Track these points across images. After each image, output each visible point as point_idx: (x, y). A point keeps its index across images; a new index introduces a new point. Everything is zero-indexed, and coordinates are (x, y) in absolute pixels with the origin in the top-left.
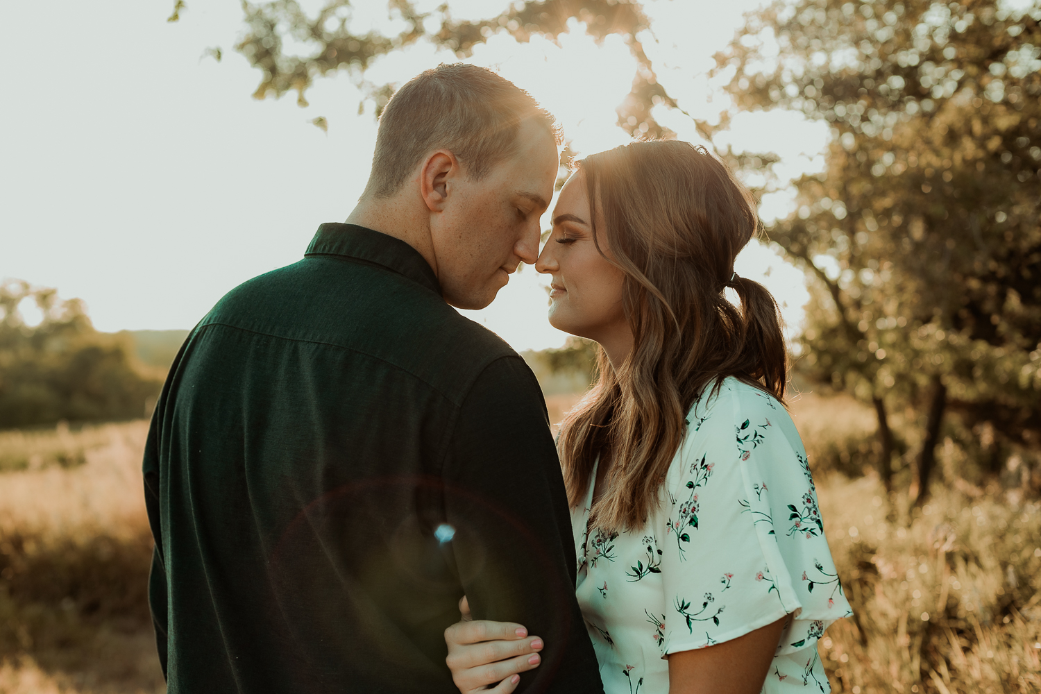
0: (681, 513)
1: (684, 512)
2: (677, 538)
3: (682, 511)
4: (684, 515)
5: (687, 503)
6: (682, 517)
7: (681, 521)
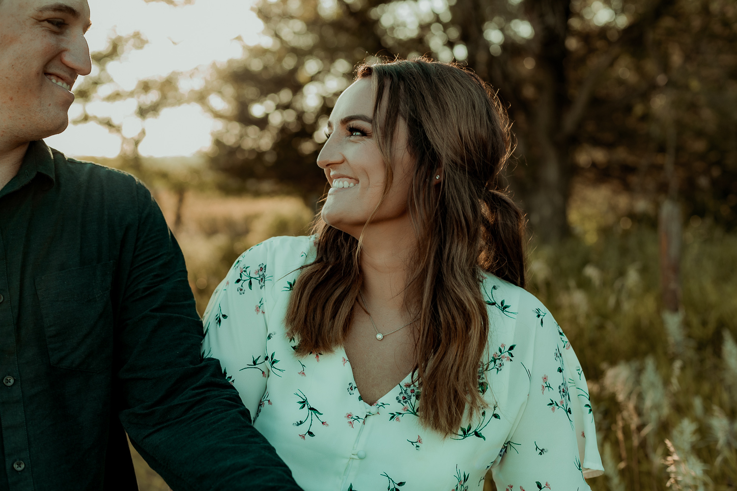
0: (562, 393)
1: (564, 392)
2: (565, 413)
3: (562, 391)
4: (564, 394)
5: (563, 384)
6: (564, 396)
7: (563, 399)
